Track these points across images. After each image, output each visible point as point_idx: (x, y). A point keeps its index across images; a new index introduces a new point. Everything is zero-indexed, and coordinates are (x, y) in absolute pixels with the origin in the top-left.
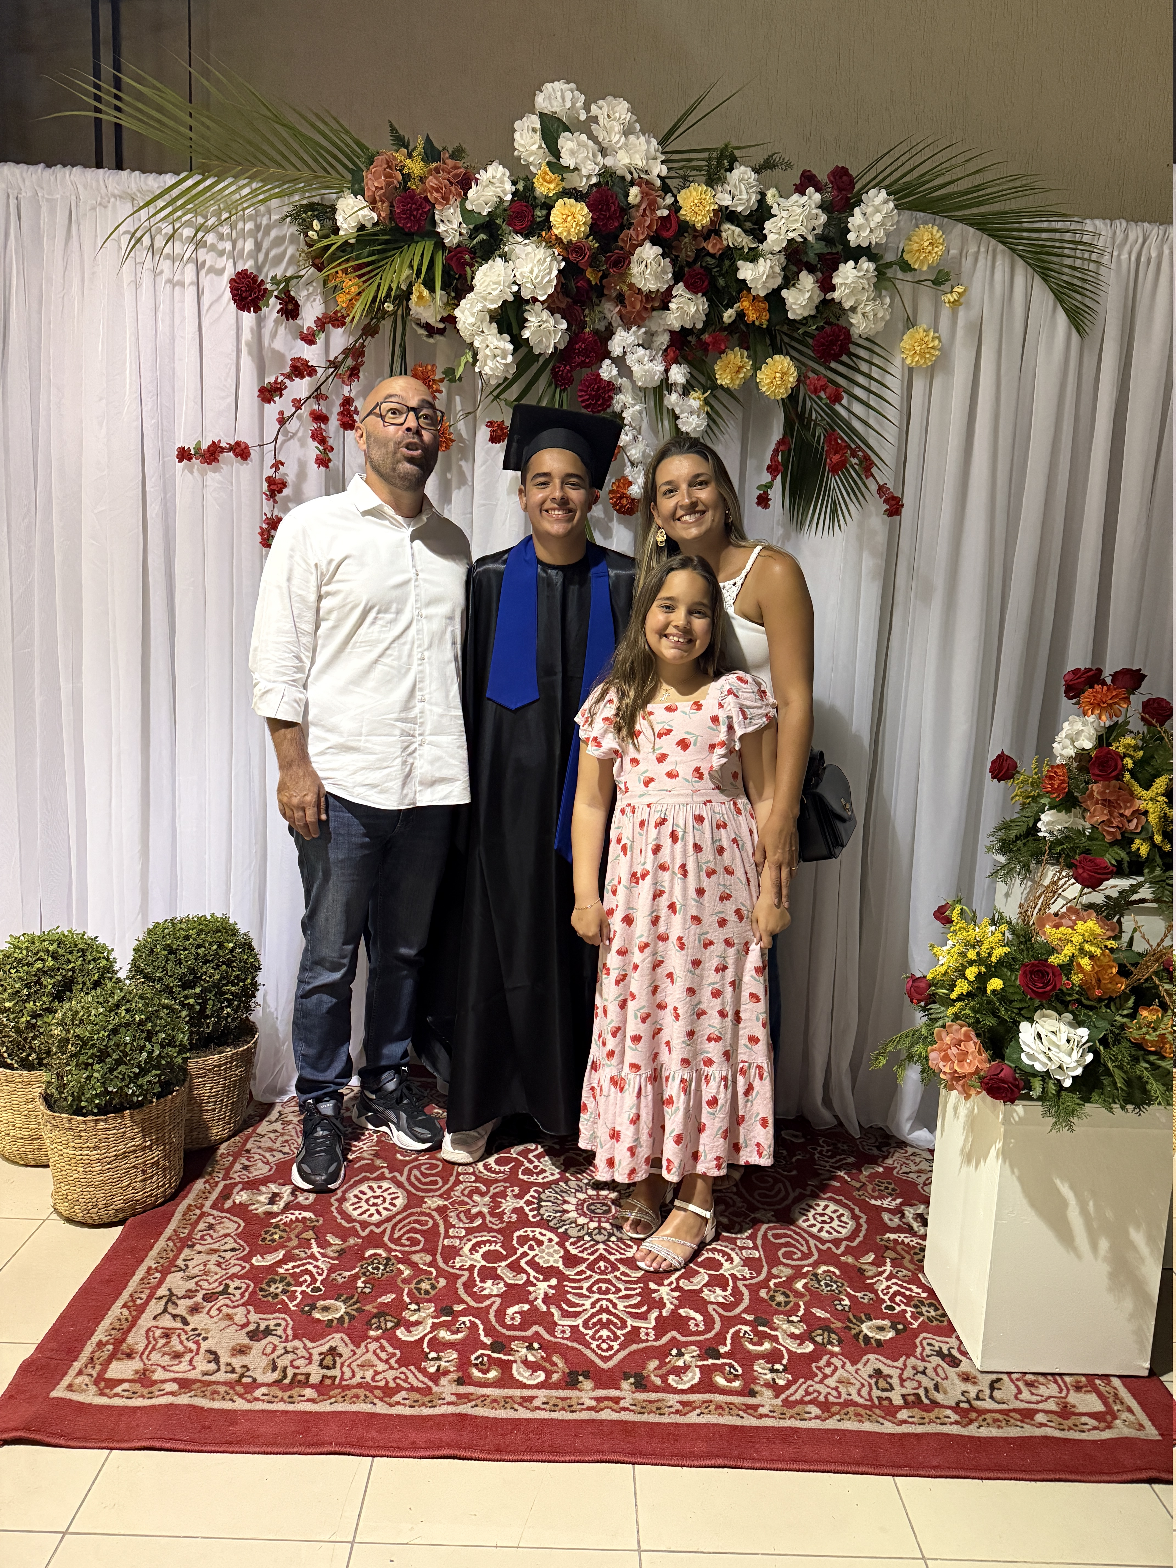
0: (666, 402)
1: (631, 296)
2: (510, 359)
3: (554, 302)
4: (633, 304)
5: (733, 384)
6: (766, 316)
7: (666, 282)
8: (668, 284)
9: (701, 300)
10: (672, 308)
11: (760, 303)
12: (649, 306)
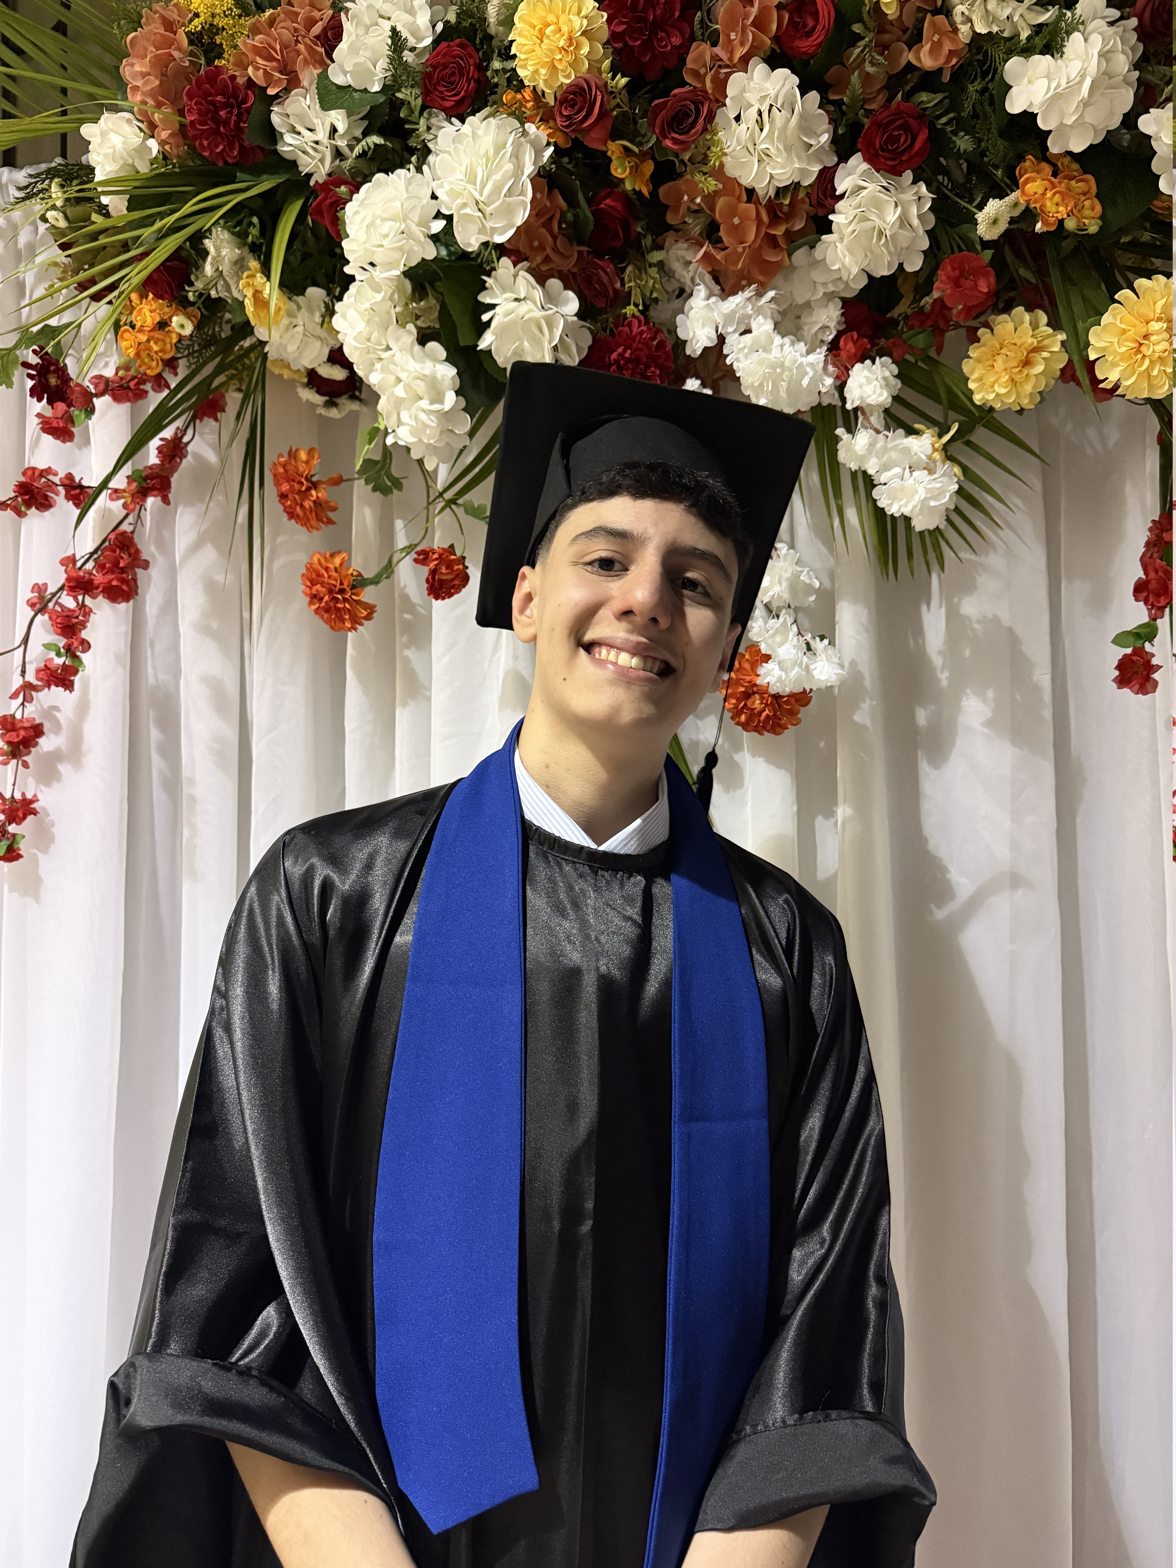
0: (842, 456)
1: (732, 211)
2: (450, 399)
3: (547, 260)
4: (738, 232)
5: (1018, 395)
6: (1093, 209)
7: (817, 156)
8: (821, 162)
9: (915, 189)
10: (838, 223)
11: (1073, 182)
12: (779, 231)
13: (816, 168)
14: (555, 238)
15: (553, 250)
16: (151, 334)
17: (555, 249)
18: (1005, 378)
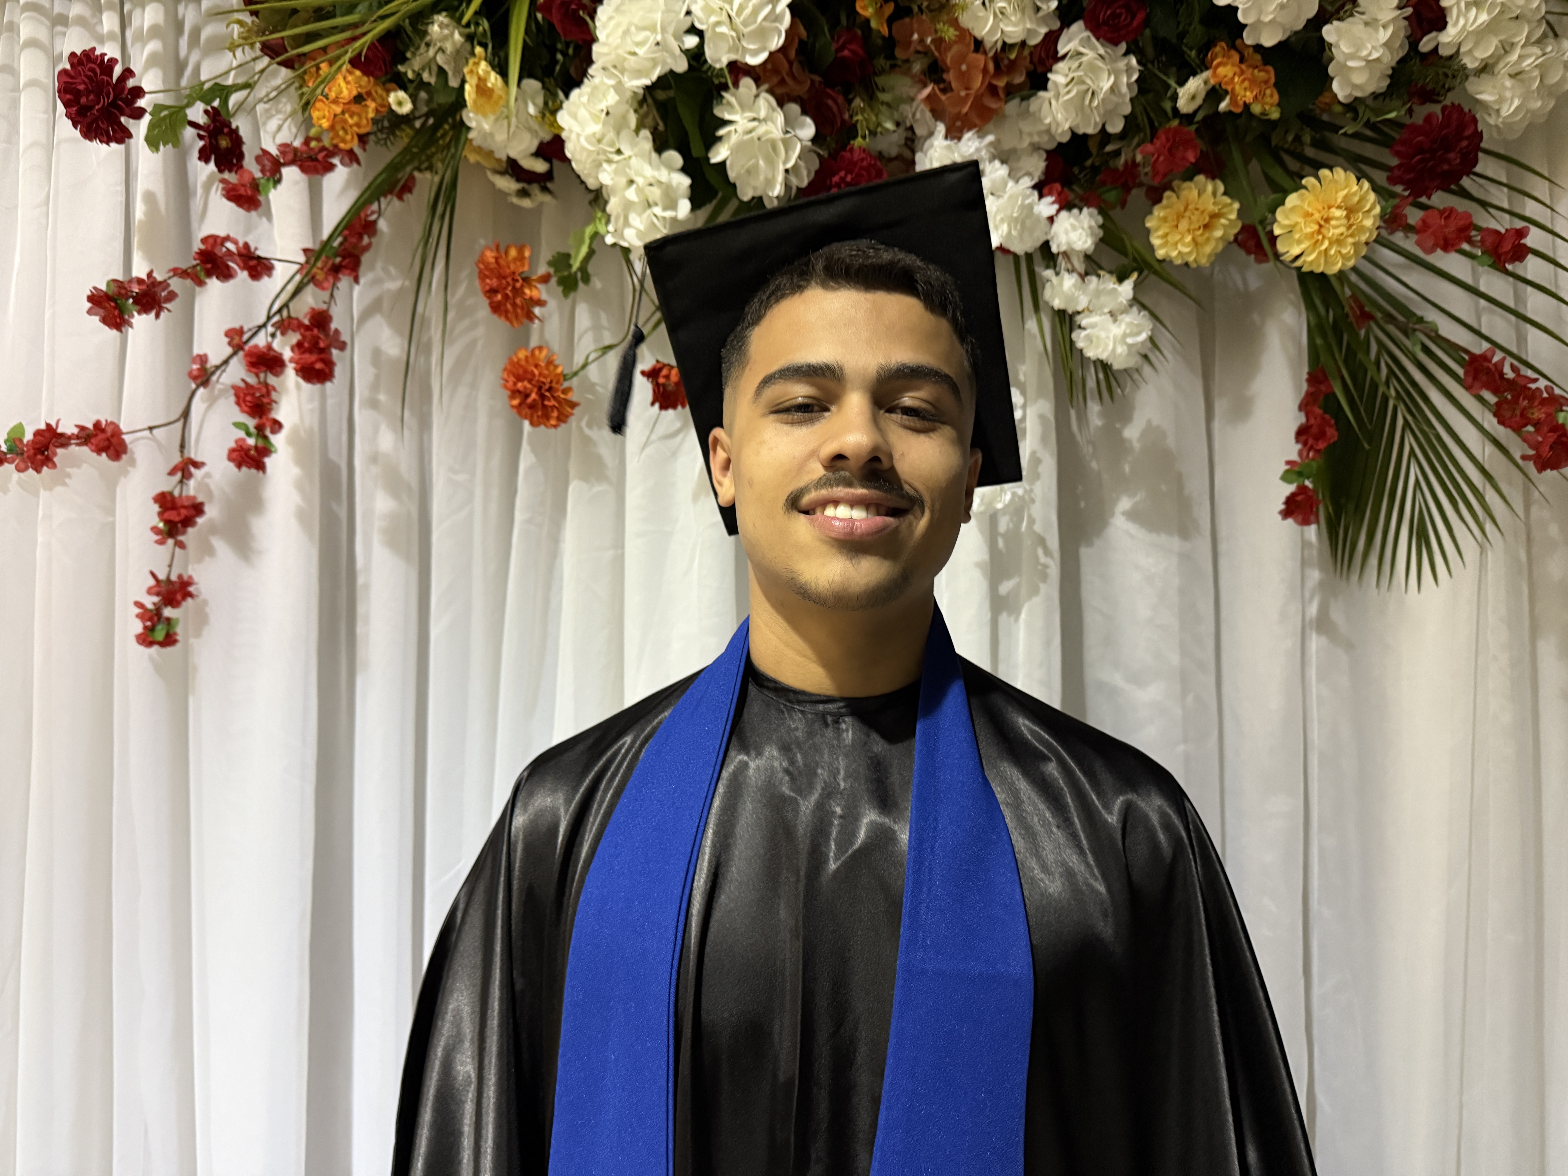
2: (683, 205)
3: (782, 82)
4: (965, 79)
5: (1198, 254)
6: (1272, 96)
7: (1044, 20)
8: (1047, 25)
9: (1125, 61)
10: (1055, 83)
11: (1256, 71)
12: (1001, 83)
13: (1043, 30)
14: (791, 64)
15: (788, 75)
16: (347, 106)
17: (791, 74)
18: (1188, 239)
